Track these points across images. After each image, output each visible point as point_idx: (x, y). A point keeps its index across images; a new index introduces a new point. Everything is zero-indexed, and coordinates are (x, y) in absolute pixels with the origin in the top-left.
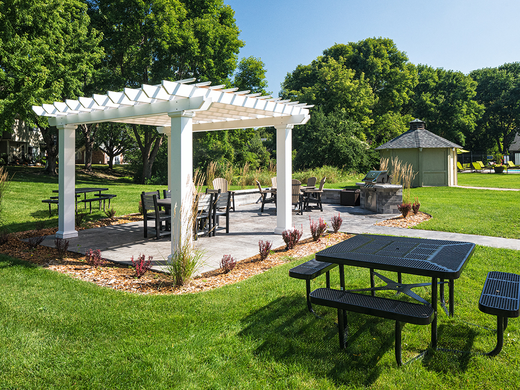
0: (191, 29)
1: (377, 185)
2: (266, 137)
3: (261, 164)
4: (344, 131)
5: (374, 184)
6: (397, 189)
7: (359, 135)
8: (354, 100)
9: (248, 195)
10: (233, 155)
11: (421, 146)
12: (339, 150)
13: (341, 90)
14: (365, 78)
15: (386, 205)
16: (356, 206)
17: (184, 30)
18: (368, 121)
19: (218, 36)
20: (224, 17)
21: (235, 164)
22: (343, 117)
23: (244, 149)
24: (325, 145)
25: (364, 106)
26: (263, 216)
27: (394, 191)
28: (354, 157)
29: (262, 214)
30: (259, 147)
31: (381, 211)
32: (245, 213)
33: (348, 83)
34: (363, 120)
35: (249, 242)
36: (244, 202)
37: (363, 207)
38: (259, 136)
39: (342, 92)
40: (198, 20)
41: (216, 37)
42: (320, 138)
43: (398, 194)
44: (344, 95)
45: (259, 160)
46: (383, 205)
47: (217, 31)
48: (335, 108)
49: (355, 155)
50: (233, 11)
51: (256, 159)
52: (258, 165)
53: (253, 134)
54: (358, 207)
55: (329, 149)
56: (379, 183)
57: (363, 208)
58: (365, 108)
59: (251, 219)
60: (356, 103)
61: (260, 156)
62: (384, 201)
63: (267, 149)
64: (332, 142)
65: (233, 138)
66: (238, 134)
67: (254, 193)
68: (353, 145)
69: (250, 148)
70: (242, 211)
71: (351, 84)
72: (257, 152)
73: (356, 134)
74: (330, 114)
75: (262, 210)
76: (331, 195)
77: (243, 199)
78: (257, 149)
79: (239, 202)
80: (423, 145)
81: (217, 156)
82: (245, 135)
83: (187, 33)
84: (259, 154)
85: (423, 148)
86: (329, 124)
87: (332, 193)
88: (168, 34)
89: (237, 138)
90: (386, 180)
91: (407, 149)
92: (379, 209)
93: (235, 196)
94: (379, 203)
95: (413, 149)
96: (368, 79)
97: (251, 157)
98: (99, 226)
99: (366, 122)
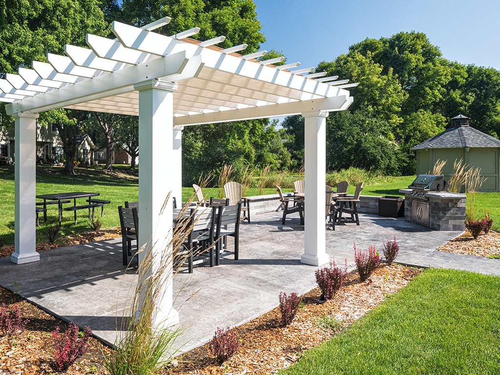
0: (209, 21)
1: (429, 193)
2: (287, 138)
3: (282, 165)
4: (372, 130)
5: (426, 192)
6: (458, 199)
7: (387, 134)
8: (381, 97)
9: (266, 202)
10: (253, 156)
11: (467, 145)
12: (367, 151)
13: (368, 87)
14: (394, 75)
15: (443, 219)
16: (398, 217)
17: (200, 22)
18: (396, 120)
19: (237, 29)
20: (245, 11)
21: (256, 165)
22: (370, 115)
23: (265, 149)
24: (350, 144)
25: (392, 104)
26: (283, 231)
27: (454, 202)
28: (382, 158)
29: (284, 228)
30: (280, 148)
31: (437, 227)
32: (263, 226)
33: (375, 79)
34: (391, 119)
35: (265, 278)
36: (262, 210)
37: (409, 219)
38: (280, 137)
39: (369, 88)
40: (216, 11)
41: (235, 30)
42: (346, 137)
43: (460, 205)
44: (372, 91)
45: (280, 161)
46: (440, 219)
47: (236, 23)
48: (362, 106)
49: (384, 156)
50: (254, 5)
51: (277, 159)
52: (279, 166)
53: (274, 134)
54: (402, 219)
55: (355, 149)
56: (432, 190)
57: (409, 221)
58: (394, 106)
59: (269, 236)
60: (384, 101)
61: (281, 157)
62: (441, 214)
63: (288, 150)
64: (359, 143)
65: (254, 139)
66: (259, 135)
67: (274, 199)
68: (381, 145)
69: (270, 148)
70: (259, 223)
71: (379, 80)
72: (277, 153)
73: (383, 133)
74: (356, 112)
75: (283, 221)
76: (366, 203)
77: (261, 207)
78: (278, 149)
79: (256, 211)
80: (470, 144)
81: (236, 157)
82: (265, 136)
83: (204, 25)
84: (280, 154)
85: (471, 148)
86: (355, 122)
87: (367, 201)
88: (184, 26)
89: (257, 139)
90: (441, 187)
91: (450, 148)
92: (433, 224)
93: (250, 204)
94: (434, 217)
95: (458, 149)
96: (397, 75)
97: (271, 157)
98: (78, 243)
99: (394, 121)
